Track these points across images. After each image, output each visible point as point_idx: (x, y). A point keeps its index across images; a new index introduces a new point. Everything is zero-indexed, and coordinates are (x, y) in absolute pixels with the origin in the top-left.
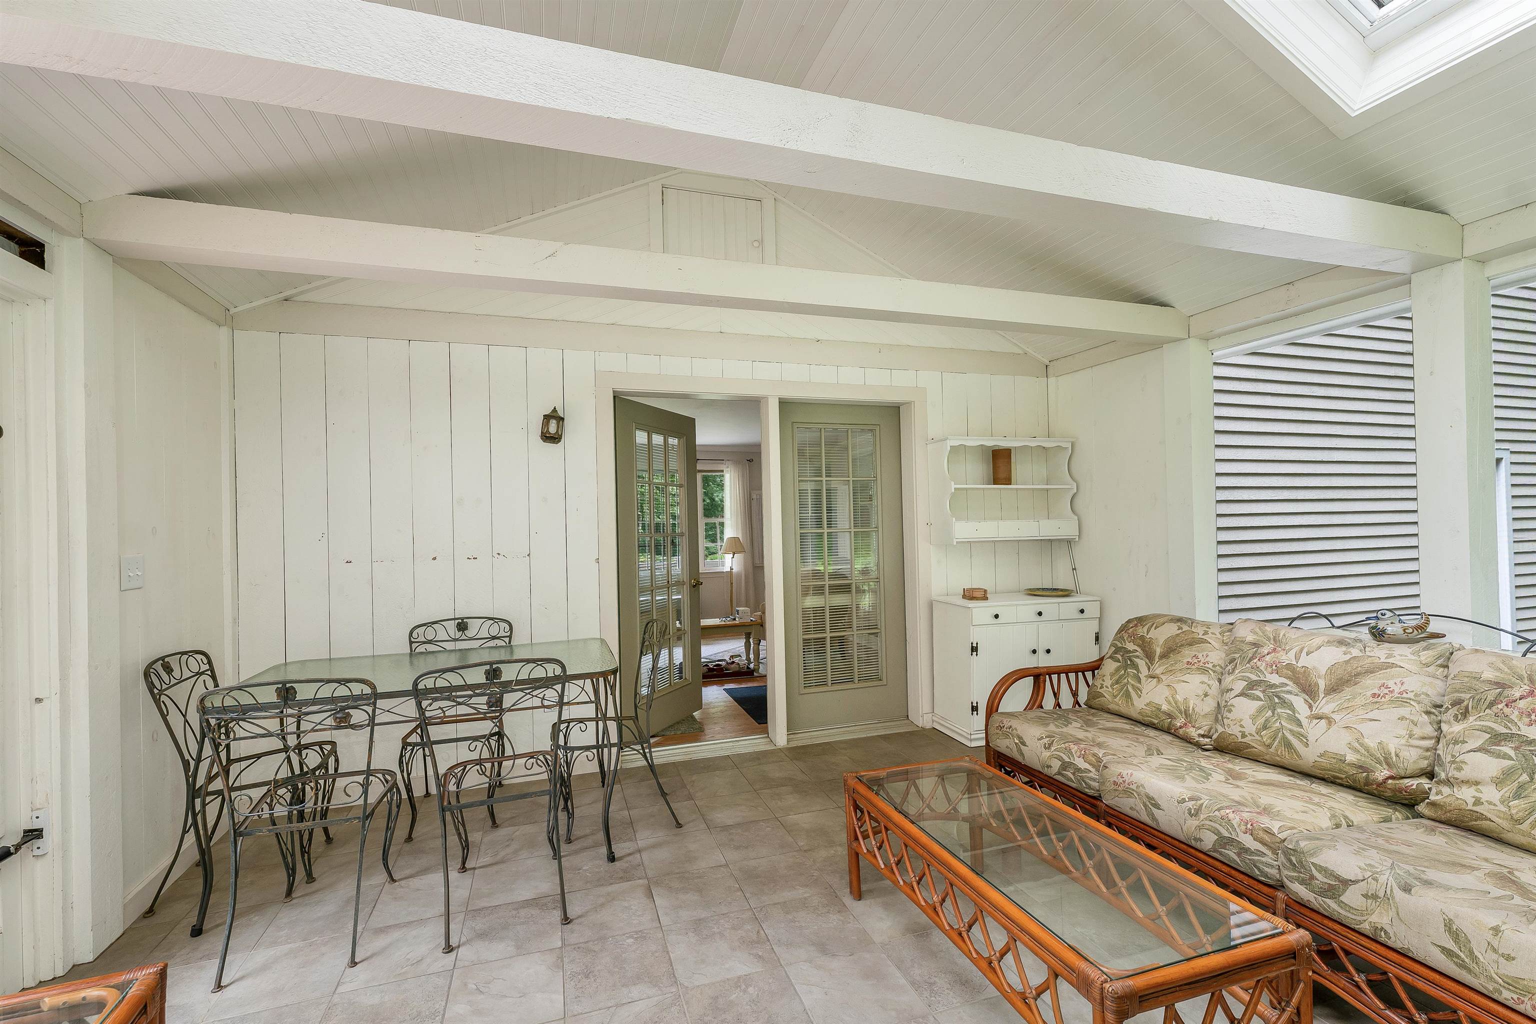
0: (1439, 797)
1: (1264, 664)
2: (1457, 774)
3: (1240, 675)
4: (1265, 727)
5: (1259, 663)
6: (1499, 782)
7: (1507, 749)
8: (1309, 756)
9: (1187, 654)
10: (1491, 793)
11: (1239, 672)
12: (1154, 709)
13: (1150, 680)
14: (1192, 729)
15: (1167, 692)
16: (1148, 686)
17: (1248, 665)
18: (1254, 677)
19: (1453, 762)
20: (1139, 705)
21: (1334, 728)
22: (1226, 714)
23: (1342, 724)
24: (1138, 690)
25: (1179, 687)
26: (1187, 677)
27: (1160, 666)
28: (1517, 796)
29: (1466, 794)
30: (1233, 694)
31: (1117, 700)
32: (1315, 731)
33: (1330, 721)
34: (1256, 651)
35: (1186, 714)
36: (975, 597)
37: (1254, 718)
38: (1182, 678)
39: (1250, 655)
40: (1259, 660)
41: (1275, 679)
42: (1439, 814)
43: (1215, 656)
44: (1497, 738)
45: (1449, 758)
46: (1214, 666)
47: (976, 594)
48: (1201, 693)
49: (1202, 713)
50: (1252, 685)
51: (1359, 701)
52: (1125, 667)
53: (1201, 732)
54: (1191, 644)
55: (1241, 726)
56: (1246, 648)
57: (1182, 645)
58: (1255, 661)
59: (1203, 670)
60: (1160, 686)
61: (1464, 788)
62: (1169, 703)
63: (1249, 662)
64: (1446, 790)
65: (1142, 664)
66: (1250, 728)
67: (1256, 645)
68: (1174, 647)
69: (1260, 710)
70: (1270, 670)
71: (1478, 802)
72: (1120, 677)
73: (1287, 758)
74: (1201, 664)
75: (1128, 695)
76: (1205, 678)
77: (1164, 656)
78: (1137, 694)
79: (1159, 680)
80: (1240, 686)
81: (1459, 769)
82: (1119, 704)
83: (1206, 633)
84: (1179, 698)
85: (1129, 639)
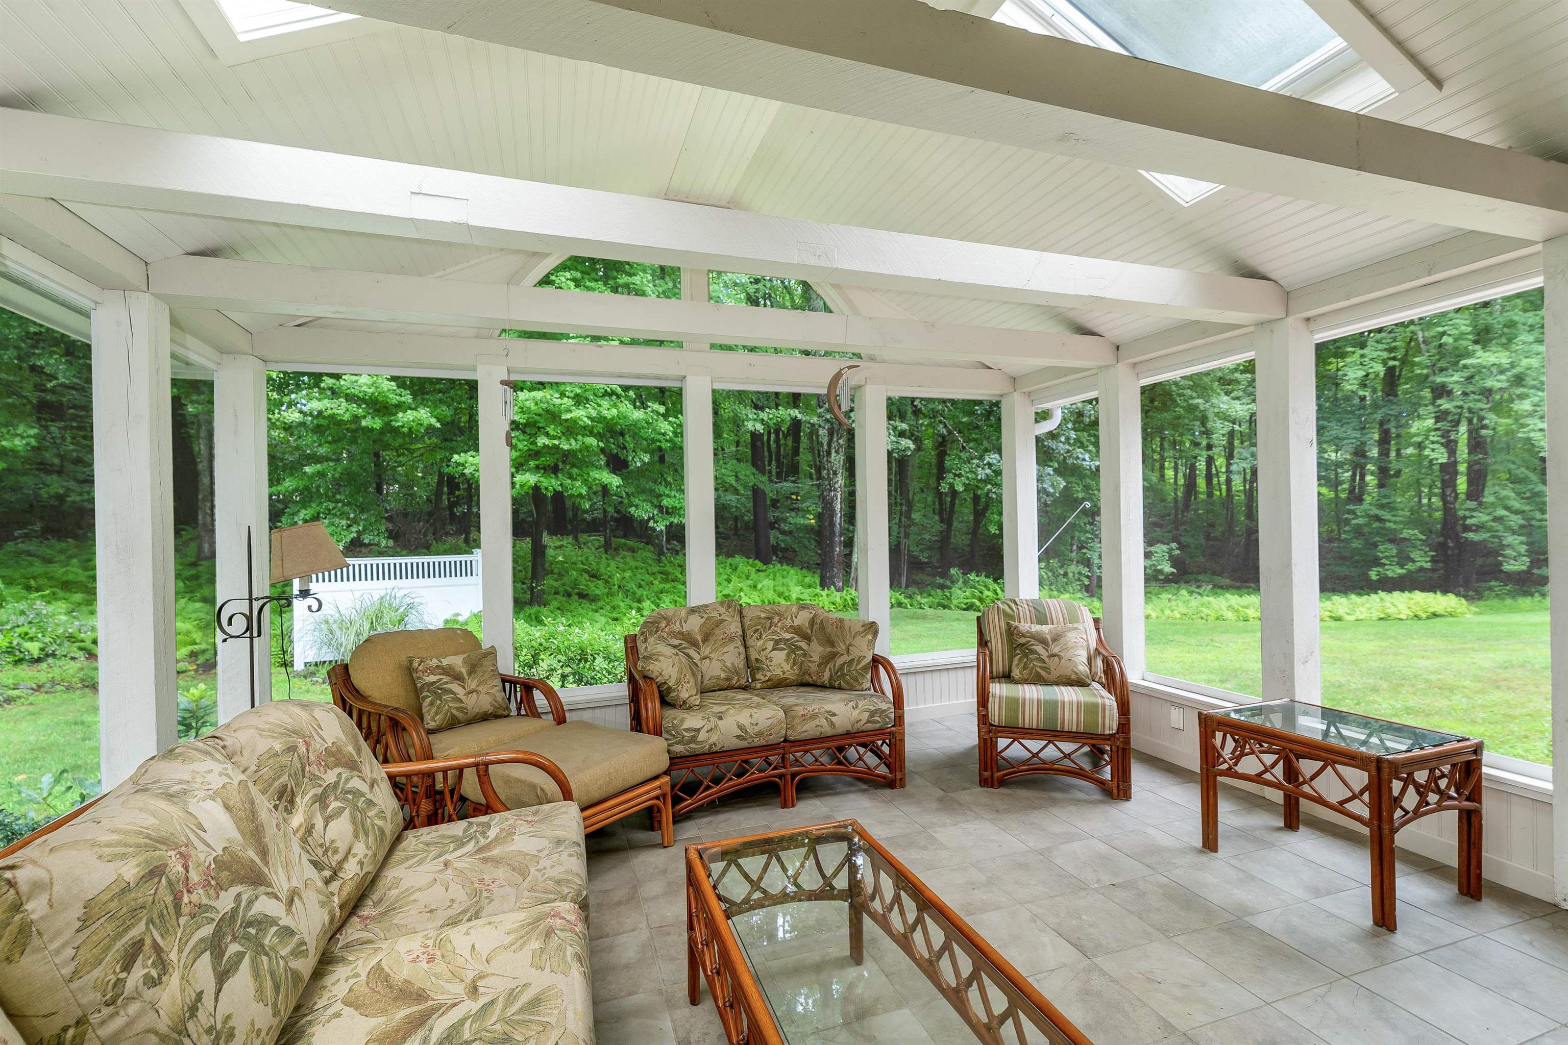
1: (201, 891)
3: (185, 953)
5: (194, 897)
11: (180, 951)
17: (182, 921)
18: (207, 930)
29: (351, 868)
30: (208, 1000)
34: (170, 883)
39: (169, 899)
40: (189, 891)
50: (216, 945)
56: (145, 894)
58: (186, 899)
63: (178, 914)
67: (156, 871)
81: (336, 851)
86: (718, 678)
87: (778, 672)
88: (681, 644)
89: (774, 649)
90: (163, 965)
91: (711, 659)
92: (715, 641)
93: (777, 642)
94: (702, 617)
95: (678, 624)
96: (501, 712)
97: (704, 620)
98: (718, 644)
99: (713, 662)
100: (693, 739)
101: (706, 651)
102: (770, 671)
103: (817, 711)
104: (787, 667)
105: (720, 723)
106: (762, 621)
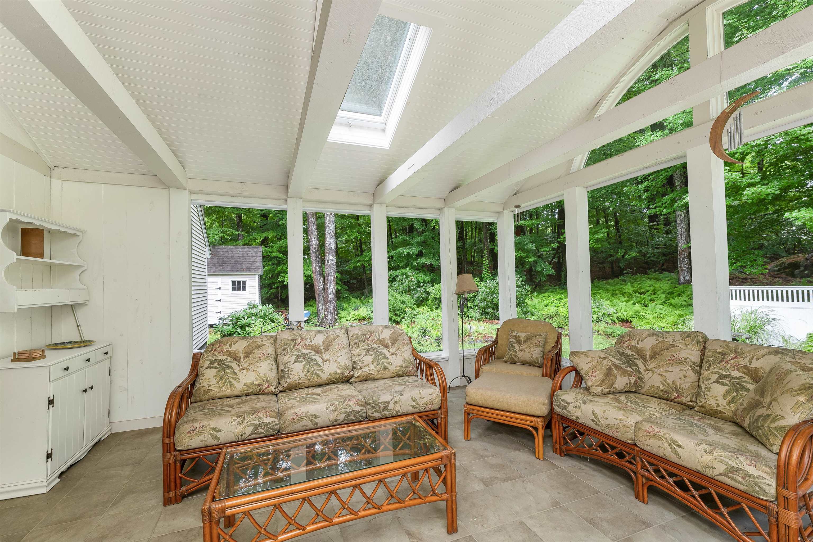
0: (359, 374)
1: (300, 347)
2: (363, 365)
4: (308, 372)
6: (373, 363)
7: (371, 353)
8: (325, 376)
9: (258, 353)
10: (372, 367)
11: (291, 353)
12: (249, 385)
13: (242, 371)
14: (271, 387)
15: (254, 374)
16: (241, 375)
17: (294, 349)
18: (298, 354)
19: (360, 362)
20: (239, 387)
21: (331, 363)
22: (290, 373)
23: (333, 361)
24: (237, 379)
25: (259, 370)
26: (261, 364)
27: (245, 363)
28: (377, 364)
29: (366, 370)
30: (291, 363)
31: (223, 389)
32: (325, 366)
33: (329, 361)
34: (295, 343)
35: (267, 381)
36: (35, 358)
37: (303, 370)
38: (259, 365)
39: (293, 345)
40: (298, 346)
41: (306, 352)
42: (360, 379)
43: (270, 350)
44: (368, 350)
45: (359, 361)
46: (271, 355)
47: (35, 355)
48: (270, 369)
49: (273, 378)
50: (298, 357)
51: (335, 351)
52: (224, 370)
53: (275, 387)
54: (258, 348)
55: (298, 375)
56: (290, 342)
57: (254, 349)
58: (296, 347)
59: (267, 358)
60: (249, 372)
61: (365, 368)
62: (257, 379)
64: (360, 371)
65: (234, 365)
66: (302, 375)
67: (294, 340)
68: (250, 351)
69: (304, 366)
70: (303, 348)
71: (370, 370)
72: (222, 376)
73: (316, 381)
74: (266, 356)
75: (231, 384)
76: (269, 362)
77: (245, 357)
78: (237, 381)
79: (247, 370)
80: (293, 358)
81: (363, 363)
82: (227, 391)
83: (262, 341)
84: (261, 375)
85: (220, 354)
86: (658, 388)
87: (712, 402)
88: (634, 355)
89: (716, 382)
90: (287, 353)
91: (653, 372)
92: (662, 360)
93: (722, 377)
94: (657, 340)
95: (636, 341)
96: (534, 364)
97: (658, 342)
98: (664, 363)
99: (655, 375)
100: (565, 408)
101: (651, 365)
102: (705, 399)
103: (662, 434)
104: (723, 402)
105: (583, 406)
106: (715, 354)
